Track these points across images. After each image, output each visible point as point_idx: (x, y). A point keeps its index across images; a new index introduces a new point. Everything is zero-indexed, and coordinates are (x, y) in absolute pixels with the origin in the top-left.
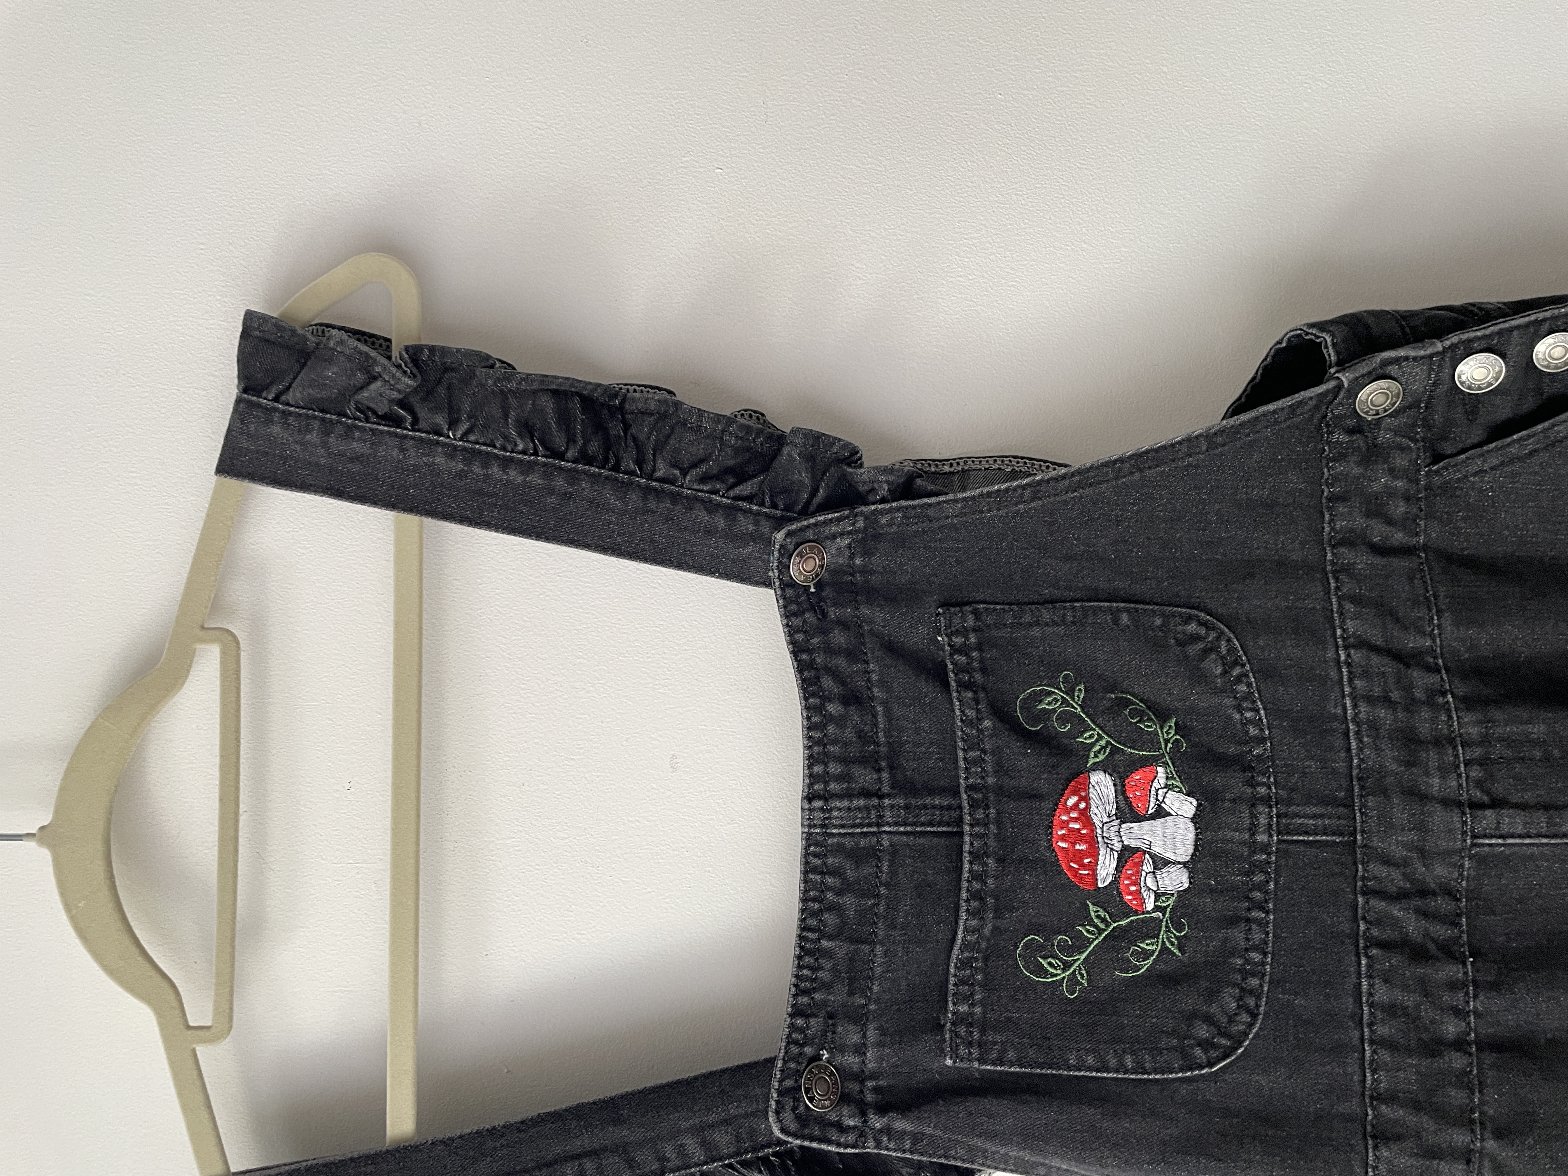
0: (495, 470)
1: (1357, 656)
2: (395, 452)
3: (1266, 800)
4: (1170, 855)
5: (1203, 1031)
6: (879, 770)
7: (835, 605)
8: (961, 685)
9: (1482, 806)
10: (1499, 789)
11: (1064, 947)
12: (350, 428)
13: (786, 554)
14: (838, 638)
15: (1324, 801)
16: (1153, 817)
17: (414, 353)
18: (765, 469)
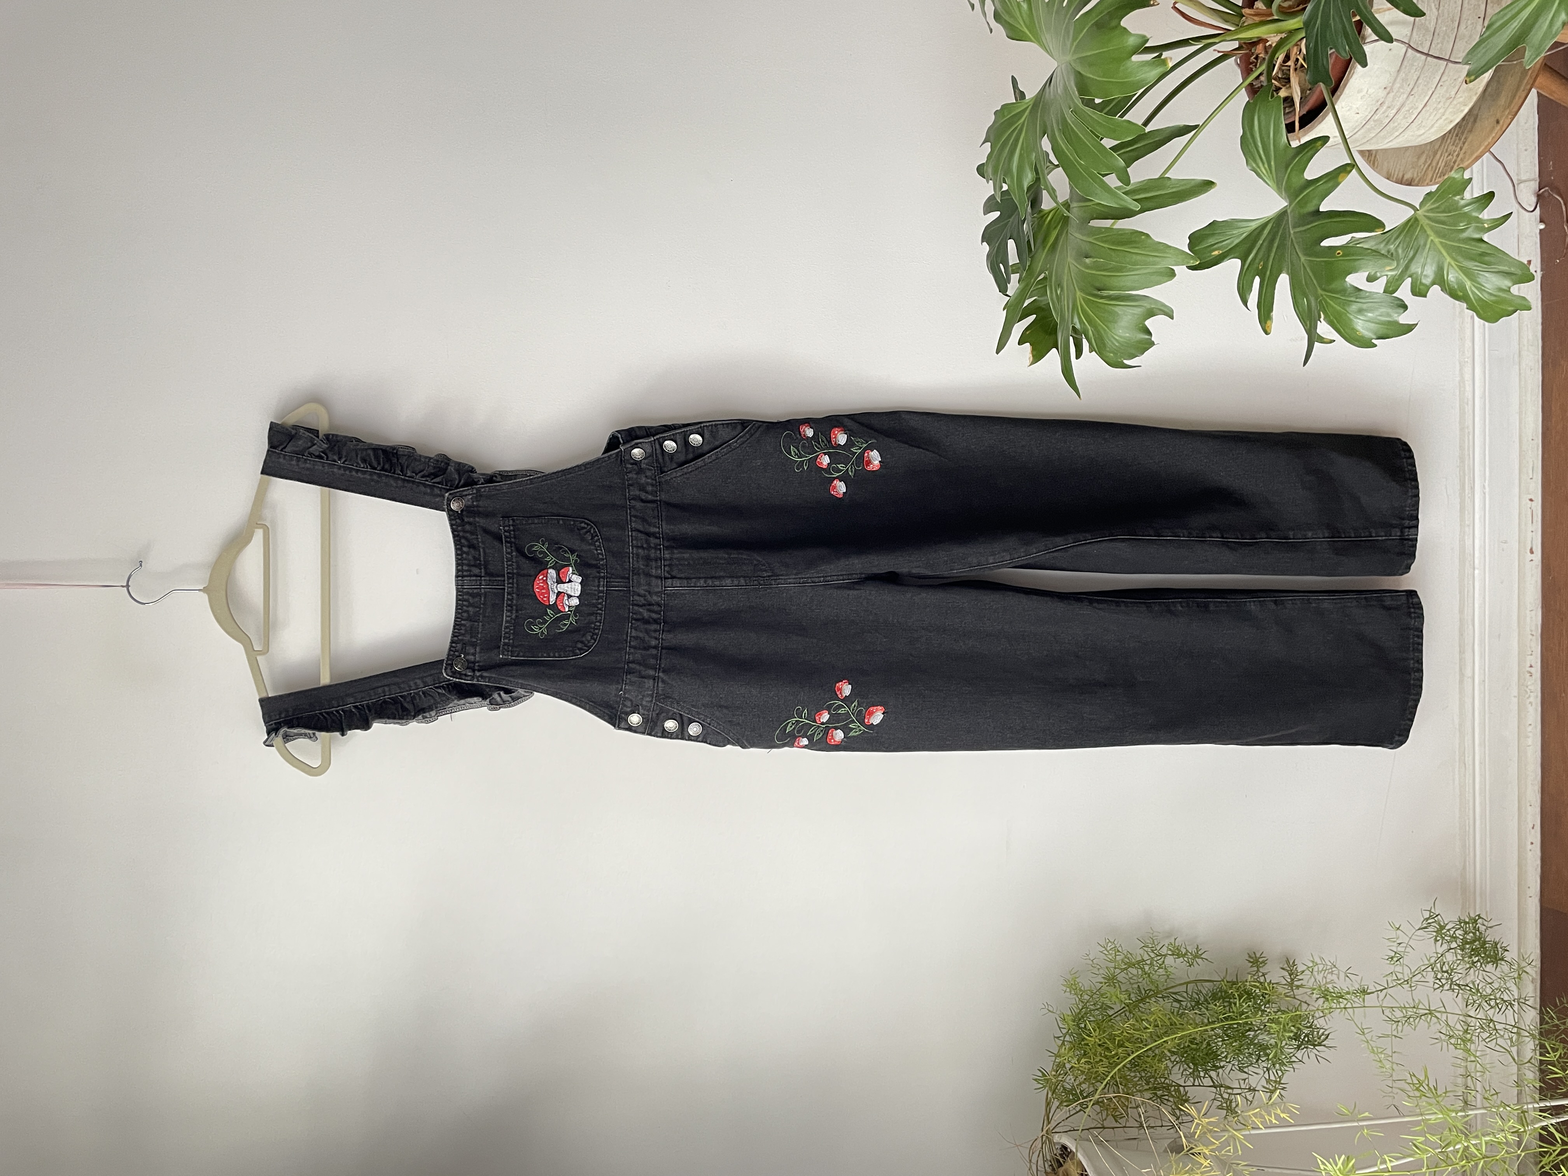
0: (354, 473)
1: (634, 534)
2: (321, 468)
3: (603, 578)
4: (573, 594)
5: (579, 645)
6: (481, 569)
7: (467, 517)
8: (506, 542)
9: (668, 578)
10: (674, 574)
11: (540, 623)
12: (305, 460)
13: (449, 500)
14: (467, 527)
15: (622, 578)
16: (568, 582)
17: (327, 436)
18: (444, 474)
